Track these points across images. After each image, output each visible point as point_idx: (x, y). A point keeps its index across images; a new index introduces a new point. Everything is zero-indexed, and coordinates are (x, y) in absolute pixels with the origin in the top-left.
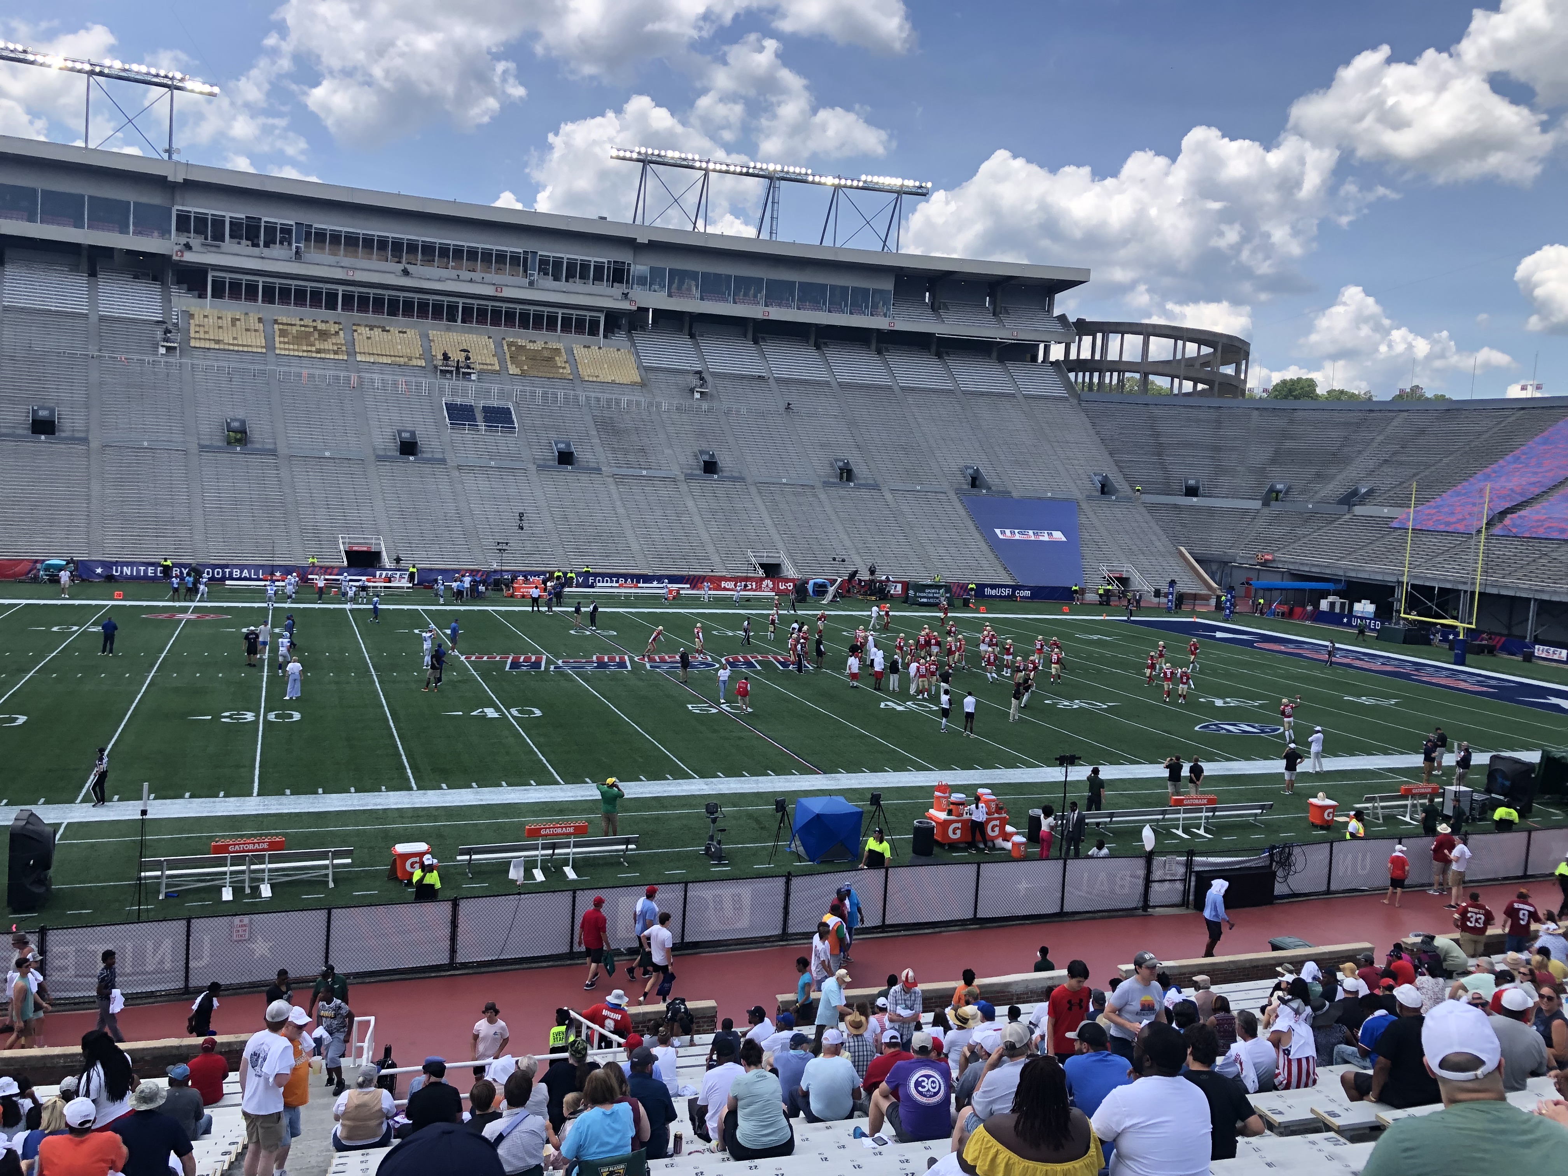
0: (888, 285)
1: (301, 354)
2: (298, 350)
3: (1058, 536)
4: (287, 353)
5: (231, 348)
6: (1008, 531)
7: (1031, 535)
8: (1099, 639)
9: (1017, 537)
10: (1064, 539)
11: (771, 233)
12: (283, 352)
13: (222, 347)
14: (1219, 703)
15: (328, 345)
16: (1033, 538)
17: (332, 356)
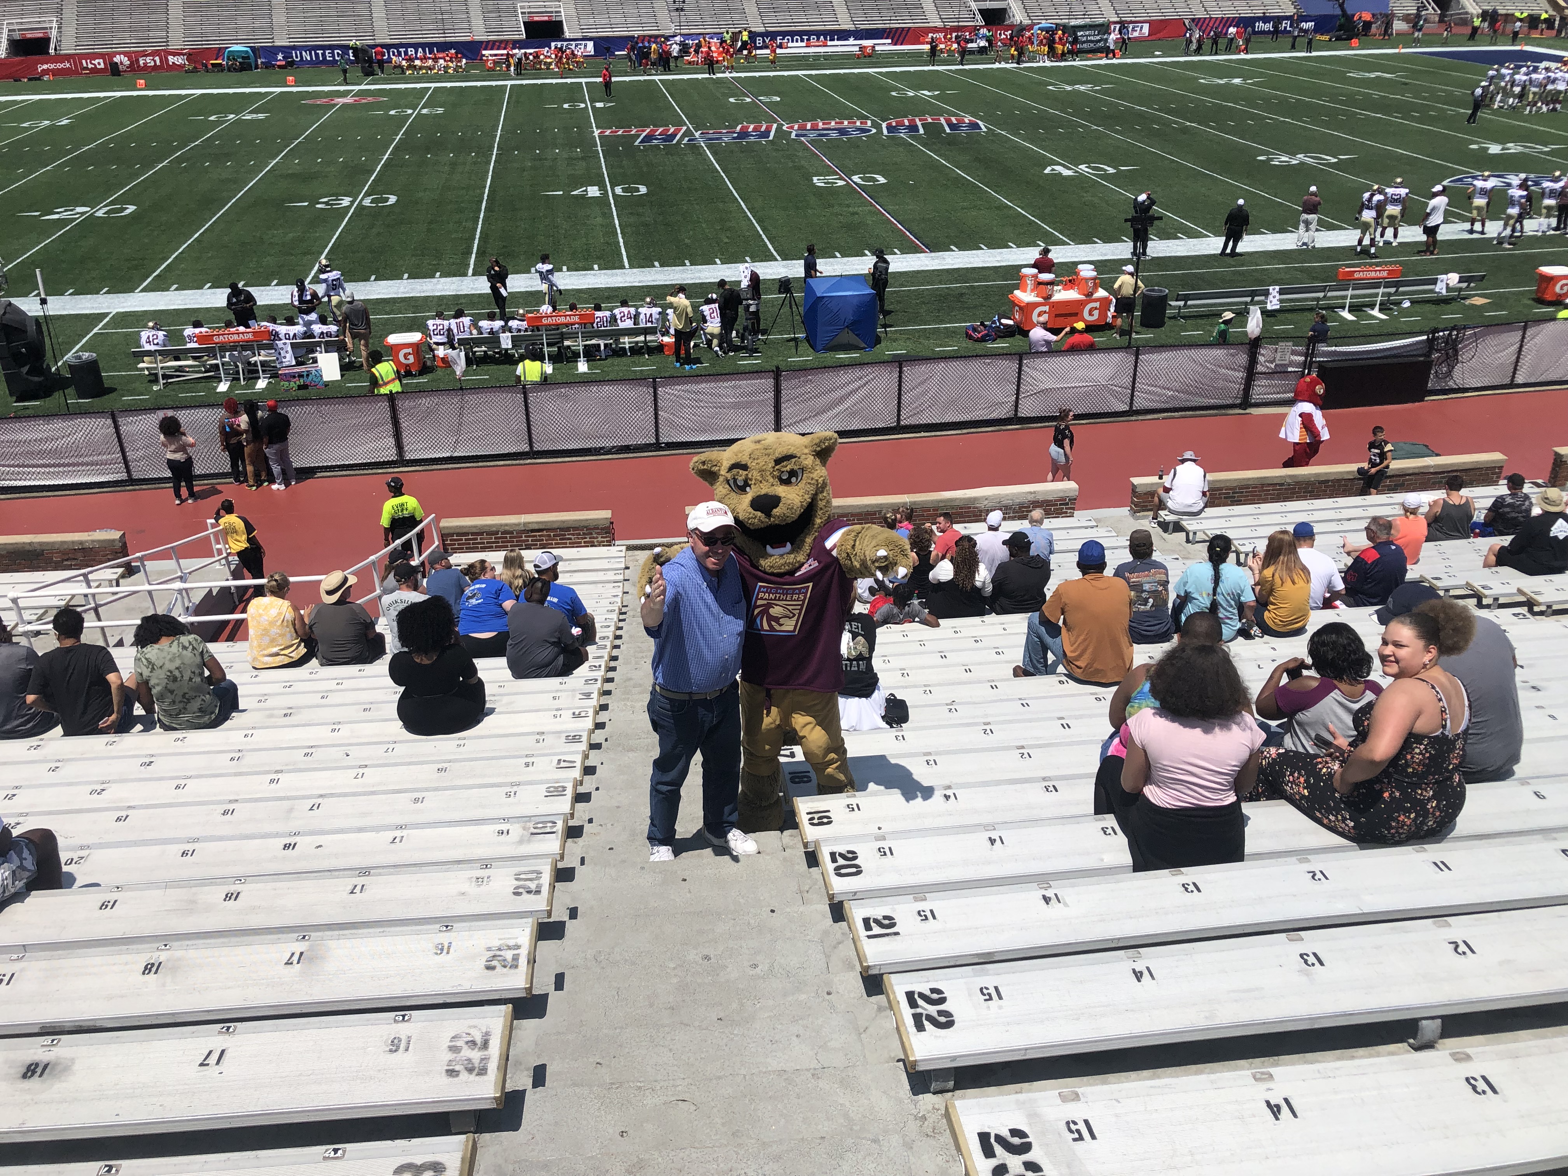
8: (1377, 77)
14: (1495, 149)
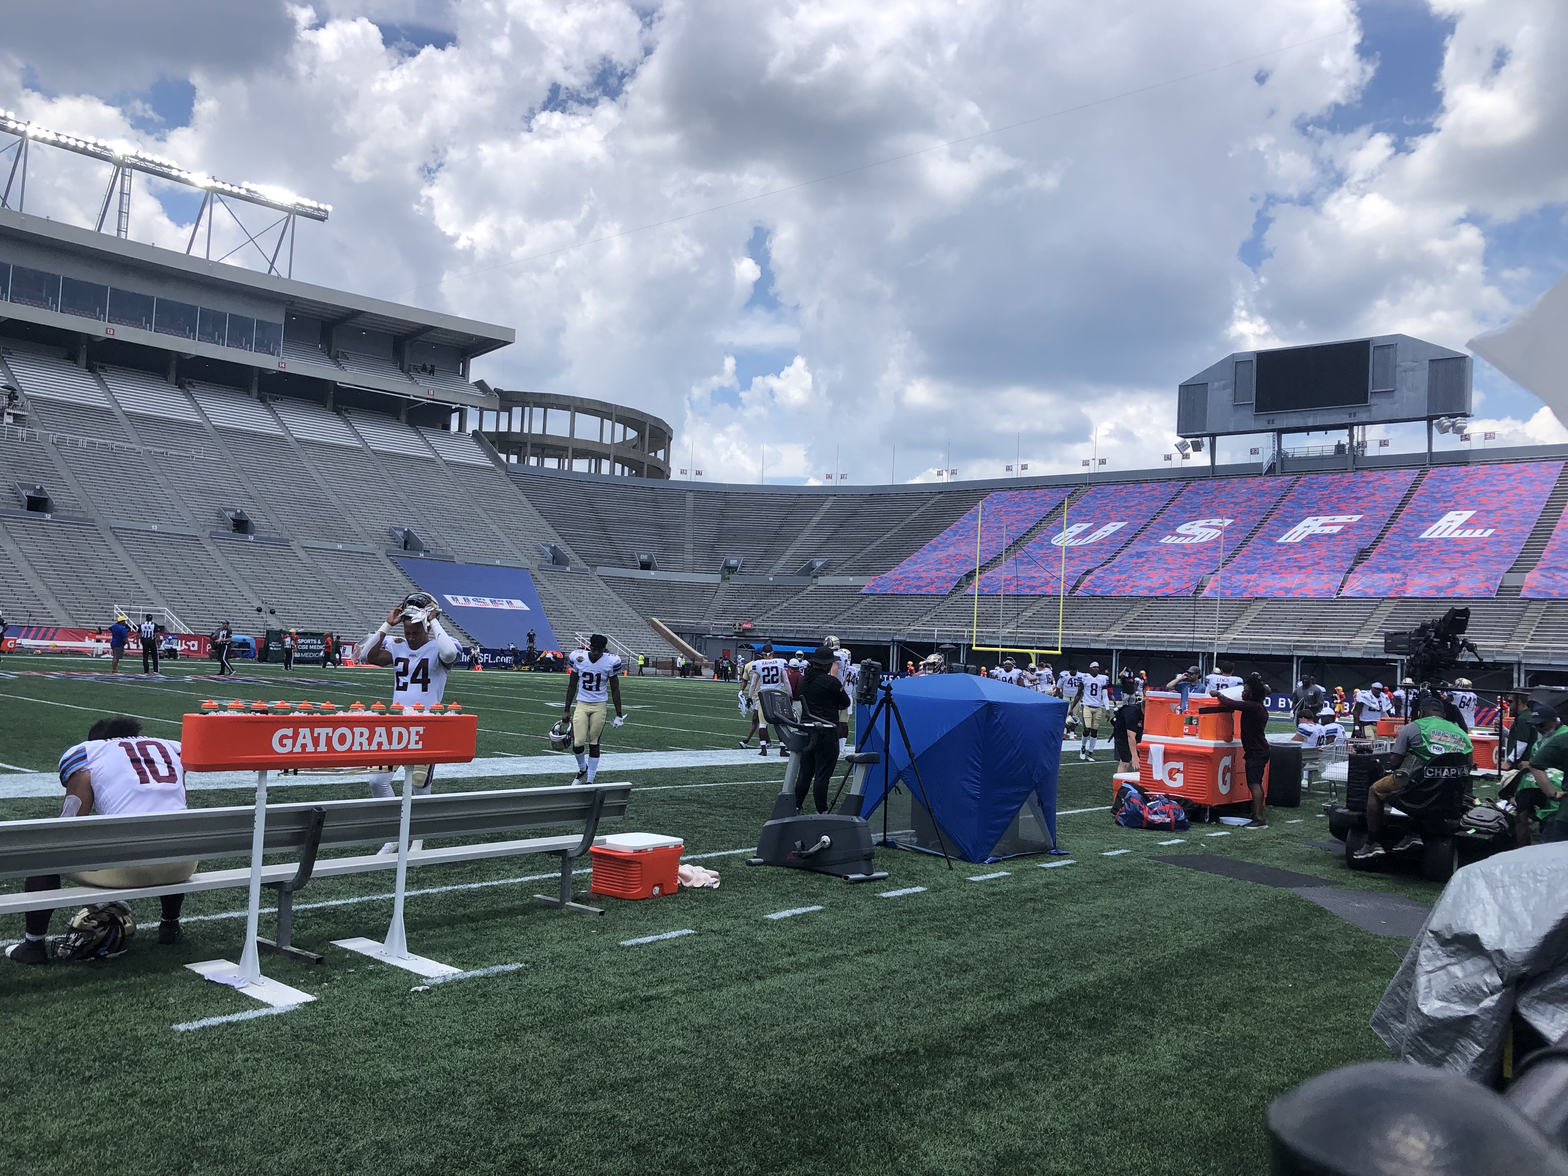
0: (278, 318)
3: (518, 605)
6: (460, 598)
7: (487, 603)
9: (473, 604)
10: (527, 608)
11: (119, 230)
16: (491, 606)
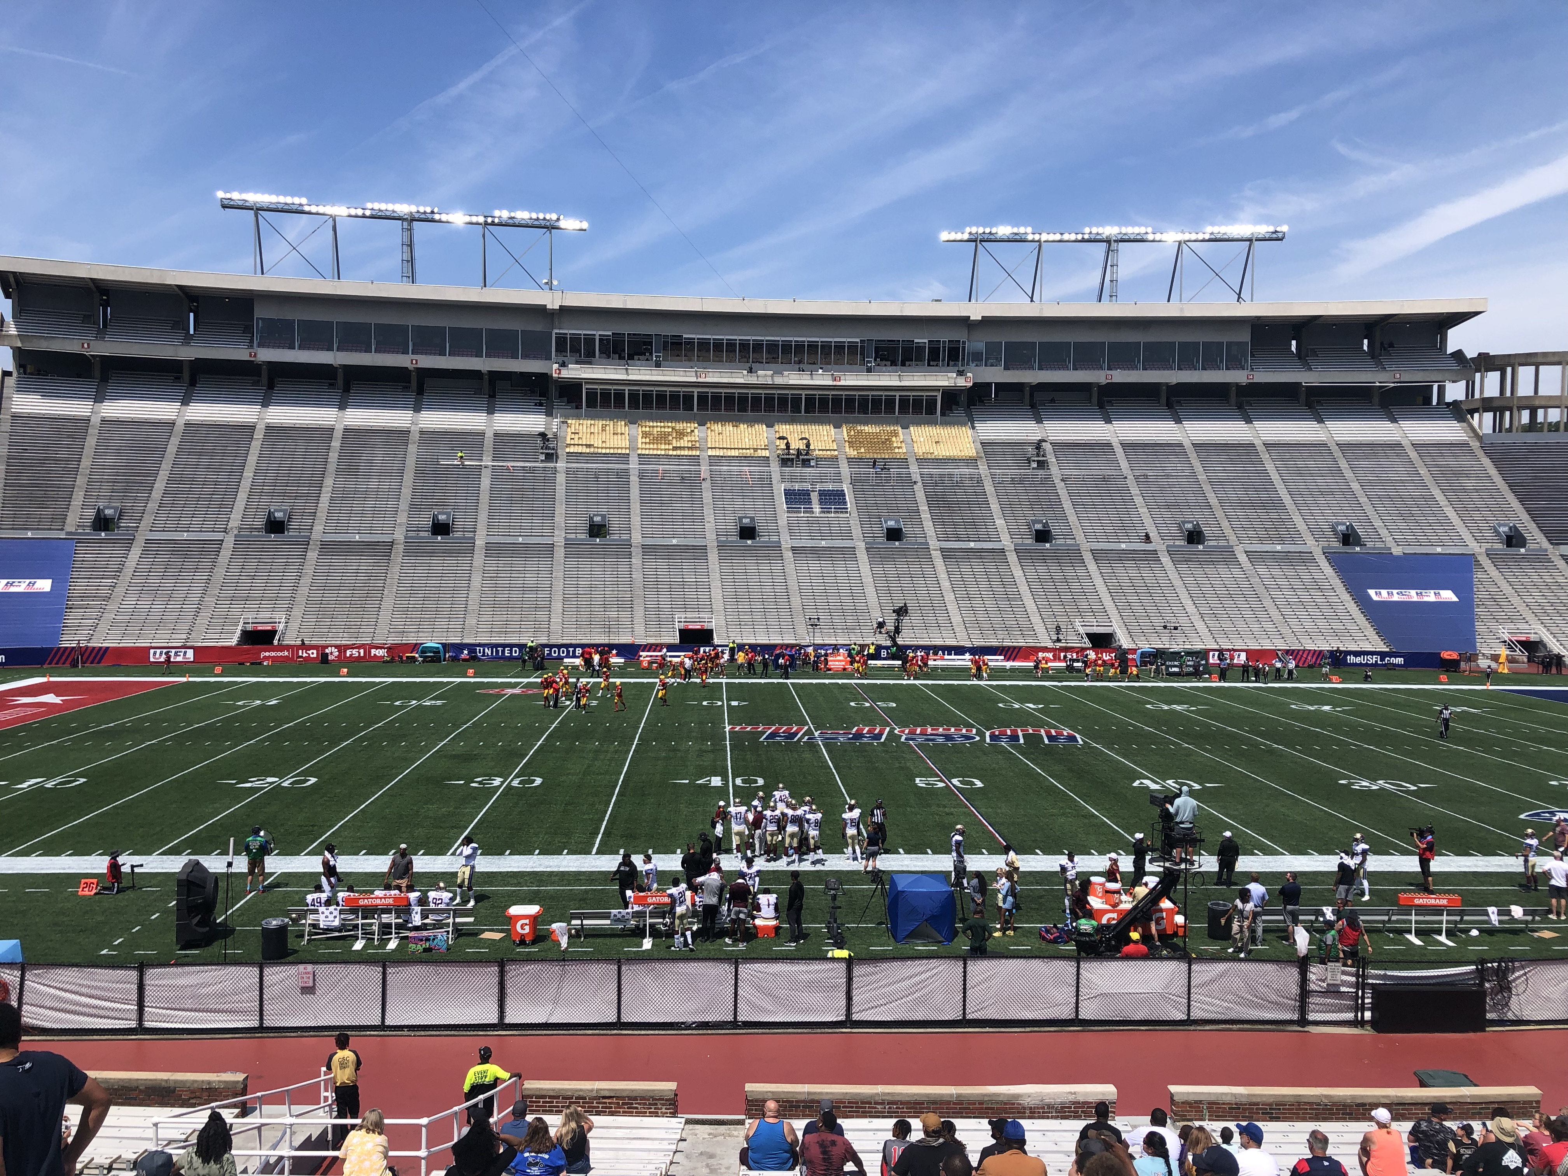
0: (1245, 337)
1: (659, 452)
2: (657, 449)
3: (1448, 595)
4: (647, 452)
5: (600, 451)
6: (1385, 592)
7: (1413, 595)
8: (1463, 711)
9: (1396, 598)
10: (1455, 599)
12: (644, 452)
13: (592, 450)
15: (684, 443)
16: (1415, 599)
17: (686, 453)
